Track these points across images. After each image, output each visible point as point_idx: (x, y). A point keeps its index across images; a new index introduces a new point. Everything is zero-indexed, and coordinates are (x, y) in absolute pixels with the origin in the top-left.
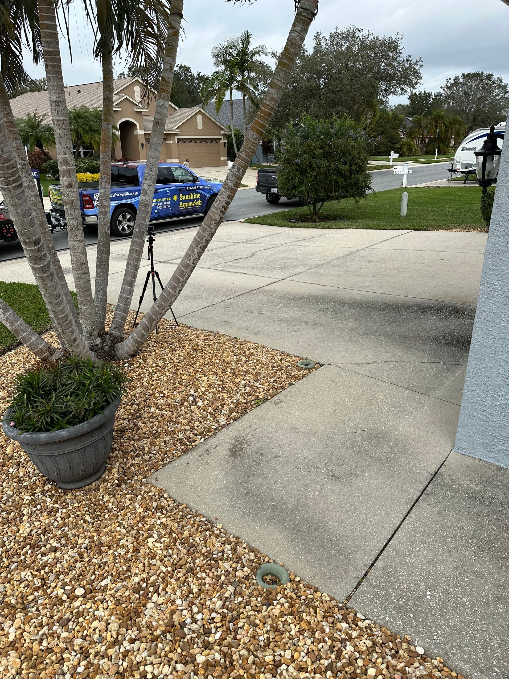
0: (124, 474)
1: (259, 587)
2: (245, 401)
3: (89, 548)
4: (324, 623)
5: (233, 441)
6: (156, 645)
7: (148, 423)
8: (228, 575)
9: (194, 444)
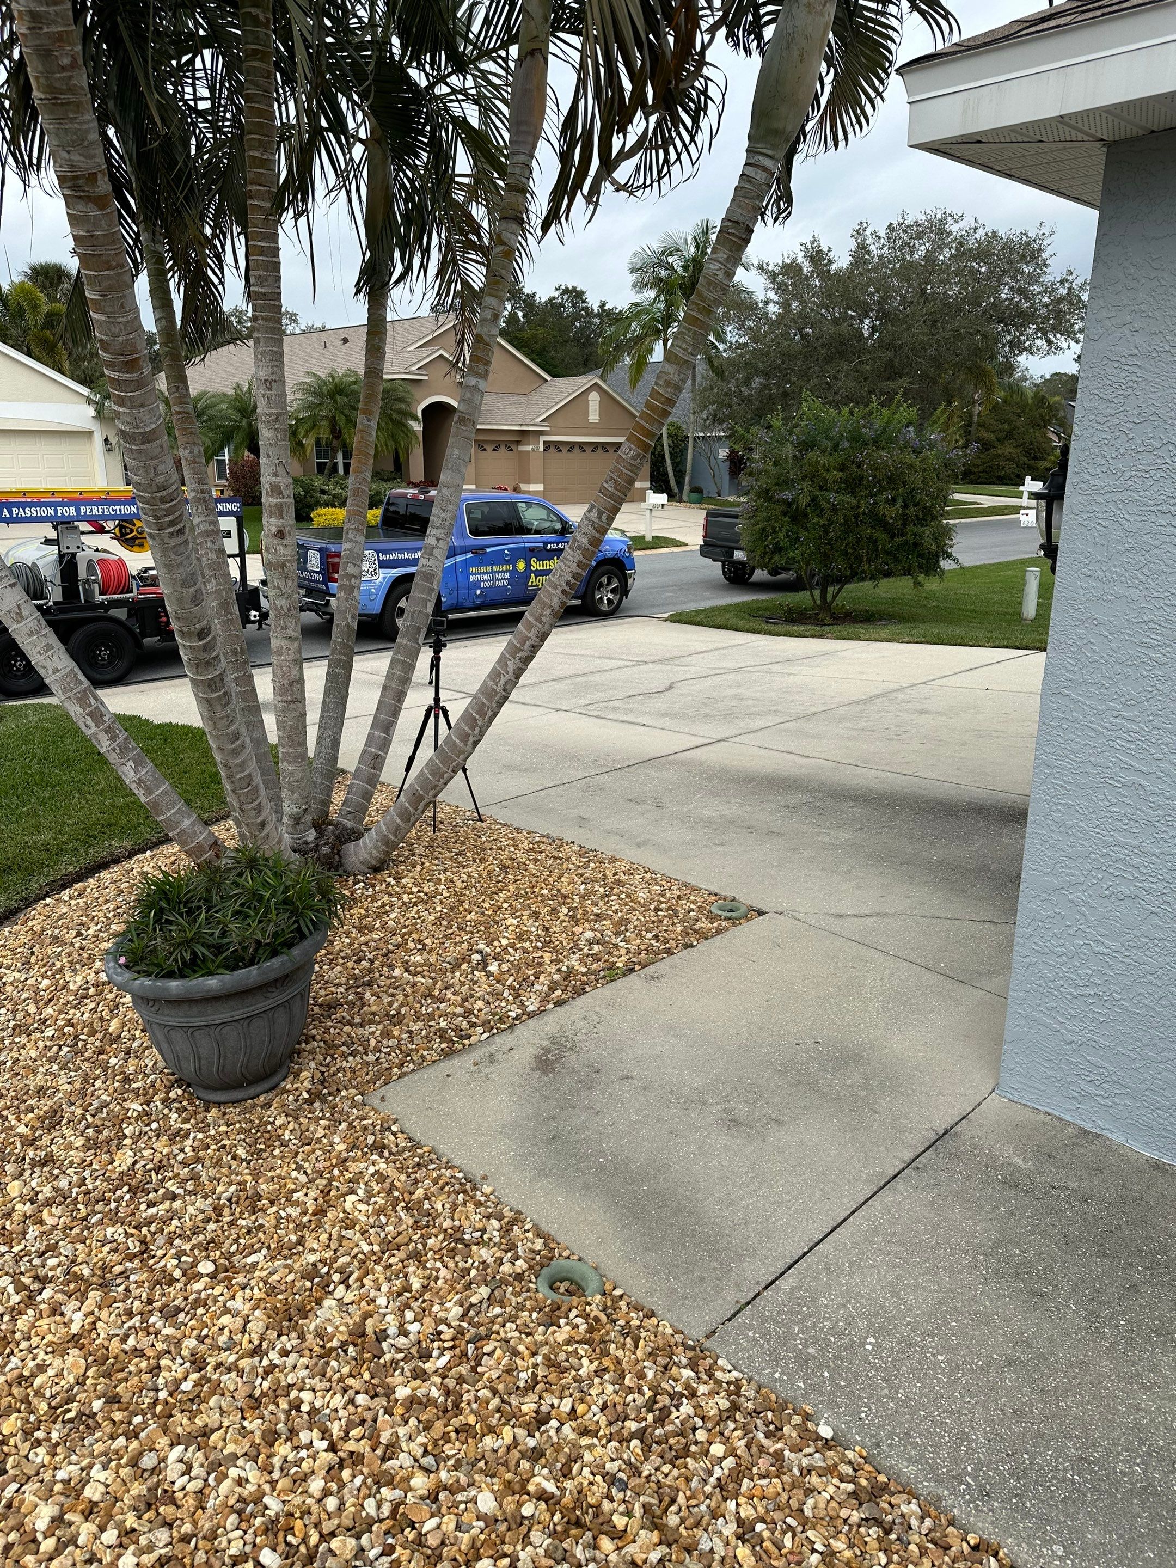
0: (322, 1083)
1: (540, 1296)
2: (584, 970)
3: (234, 1200)
4: (646, 1364)
5: (545, 1043)
6: (328, 1363)
7: (384, 996)
8: (484, 1269)
9: (466, 1042)
